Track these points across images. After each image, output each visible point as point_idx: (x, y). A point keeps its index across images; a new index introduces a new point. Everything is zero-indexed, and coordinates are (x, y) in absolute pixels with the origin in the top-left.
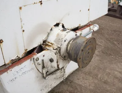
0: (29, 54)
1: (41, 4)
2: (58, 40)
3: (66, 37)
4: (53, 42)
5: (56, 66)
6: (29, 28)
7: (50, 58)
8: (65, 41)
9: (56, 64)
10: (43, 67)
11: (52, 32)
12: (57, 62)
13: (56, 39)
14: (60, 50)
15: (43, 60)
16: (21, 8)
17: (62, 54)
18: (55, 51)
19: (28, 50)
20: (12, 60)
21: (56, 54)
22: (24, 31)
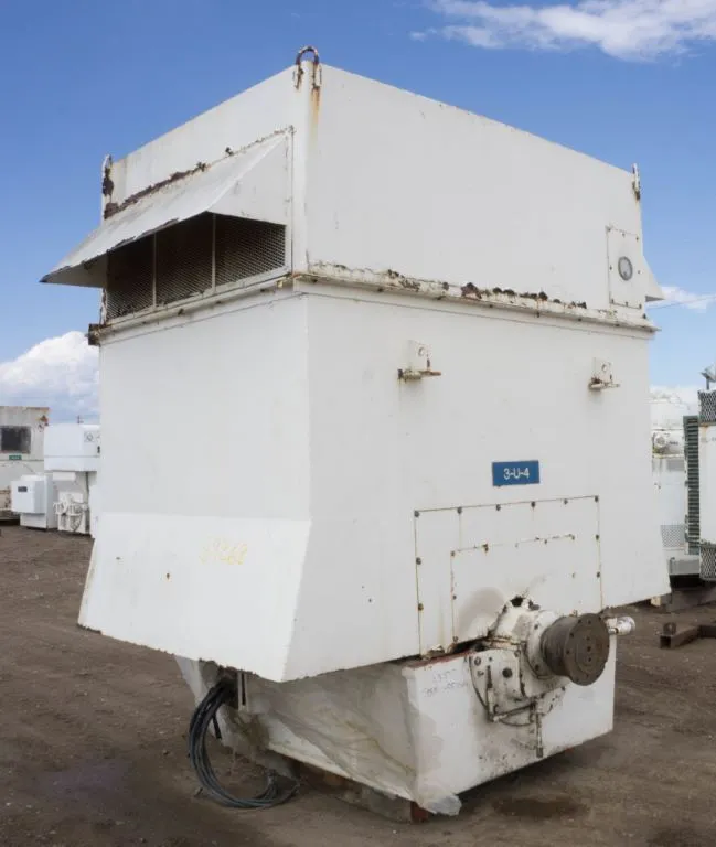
0: (461, 649)
1: (487, 550)
2: (522, 626)
3: (538, 619)
4: (509, 634)
5: (517, 687)
6: (465, 592)
7: (503, 668)
8: (536, 627)
9: (518, 679)
10: (489, 685)
11: (506, 615)
12: (521, 676)
13: (516, 626)
14: (526, 646)
15: (489, 667)
16: (453, 554)
17: (530, 656)
18: (515, 648)
19: (459, 641)
20: (432, 651)
21: (516, 656)
22: (455, 597)
